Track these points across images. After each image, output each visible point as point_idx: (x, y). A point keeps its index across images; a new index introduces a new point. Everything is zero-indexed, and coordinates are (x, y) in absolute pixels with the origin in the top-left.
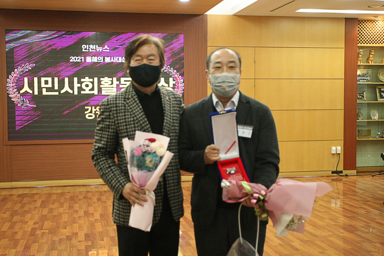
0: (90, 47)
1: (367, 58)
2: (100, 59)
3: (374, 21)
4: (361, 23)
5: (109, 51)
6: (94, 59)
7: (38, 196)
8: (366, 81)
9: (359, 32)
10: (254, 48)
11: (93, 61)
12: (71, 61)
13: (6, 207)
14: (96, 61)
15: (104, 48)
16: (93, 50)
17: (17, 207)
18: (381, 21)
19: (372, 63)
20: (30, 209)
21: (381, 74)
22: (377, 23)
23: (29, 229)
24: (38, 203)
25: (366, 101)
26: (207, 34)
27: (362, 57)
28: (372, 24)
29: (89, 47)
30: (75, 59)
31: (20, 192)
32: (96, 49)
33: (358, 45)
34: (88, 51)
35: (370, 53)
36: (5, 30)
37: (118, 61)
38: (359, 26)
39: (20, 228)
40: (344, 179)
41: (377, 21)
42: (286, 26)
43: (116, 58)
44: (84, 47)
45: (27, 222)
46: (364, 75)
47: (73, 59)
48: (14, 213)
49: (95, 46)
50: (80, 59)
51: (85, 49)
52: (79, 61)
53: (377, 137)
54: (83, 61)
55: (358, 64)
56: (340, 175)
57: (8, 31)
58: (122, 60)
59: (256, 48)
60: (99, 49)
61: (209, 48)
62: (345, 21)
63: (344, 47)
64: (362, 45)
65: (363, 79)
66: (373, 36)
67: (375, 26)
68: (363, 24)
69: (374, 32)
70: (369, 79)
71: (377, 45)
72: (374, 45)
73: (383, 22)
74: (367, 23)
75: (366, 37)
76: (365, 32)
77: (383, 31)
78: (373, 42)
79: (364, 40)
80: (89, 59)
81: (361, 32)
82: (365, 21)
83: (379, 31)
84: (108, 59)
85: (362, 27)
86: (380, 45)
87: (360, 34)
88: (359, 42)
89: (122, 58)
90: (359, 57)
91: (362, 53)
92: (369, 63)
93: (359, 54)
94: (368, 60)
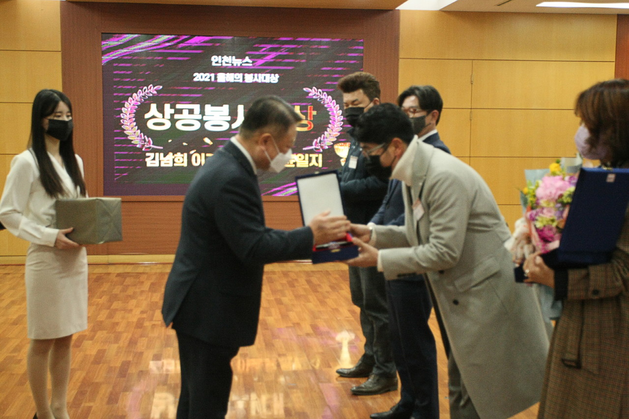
0: (224, 59)
2: (237, 77)
5: (251, 65)
6: (229, 77)
7: (145, 276)
10: (471, 61)
11: (228, 81)
12: (195, 80)
13: (102, 289)
14: (232, 81)
15: (244, 61)
16: (228, 63)
17: (117, 290)
20: (135, 293)
23: (135, 320)
24: (146, 286)
26: (399, 40)
29: (222, 60)
30: (202, 77)
31: (121, 270)
32: (233, 63)
34: (220, 65)
36: (102, 33)
37: (264, 81)
39: (123, 318)
42: (524, 28)
43: (261, 76)
44: (215, 59)
45: (131, 311)
47: (199, 77)
48: (113, 298)
49: (230, 57)
50: (208, 77)
51: (216, 63)
52: (207, 80)
54: (213, 79)
57: (107, 36)
58: (269, 80)
59: (474, 61)
60: (237, 63)
61: (400, 60)
62: (618, 19)
63: (614, 60)
80: (221, 78)
84: (249, 78)
89: (270, 76)
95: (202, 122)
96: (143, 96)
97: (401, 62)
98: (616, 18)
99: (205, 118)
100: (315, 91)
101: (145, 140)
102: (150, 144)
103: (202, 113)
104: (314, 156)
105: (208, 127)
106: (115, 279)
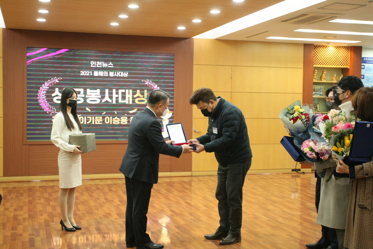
1: (320, 76)
2: (105, 73)
3: (326, 47)
4: (316, 48)
5: (113, 67)
8: (319, 95)
9: (314, 55)
11: (100, 75)
12: (81, 74)
14: (102, 75)
15: (109, 65)
16: (100, 65)
18: (332, 47)
19: (324, 81)
22: (328, 48)
25: (319, 111)
26: (193, 54)
27: (316, 76)
28: (325, 49)
29: (96, 63)
30: (85, 73)
32: (103, 65)
33: (315, 66)
34: (95, 66)
35: (322, 72)
36: (27, 47)
37: (120, 76)
38: (314, 50)
40: (302, 175)
41: (329, 47)
42: (257, 49)
43: (118, 73)
44: (92, 63)
46: (318, 90)
47: (83, 73)
48: (48, 200)
50: (89, 73)
51: (93, 65)
54: (91, 75)
55: (314, 81)
56: (298, 173)
57: (30, 48)
59: (232, 67)
60: (105, 65)
61: (194, 66)
62: (304, 46)
63: (303, 67)
64: (317, 66)
65: (317, 94)
66: (326, 58)
67: (327, 51)
68: (318, 49)
69: (326, 56)
70: (322, 94)
71: (329, 66)
72: (326, 66)
73: (334, 48)
74: (320, 48)
75: (320, 59)
76: (319, 55)
77: (334, 55)
78: (325, 64)
79: (318, 62)
80: (96, 74)
81: (316, 55)
82: (319, 46)
83: (330, 55)
84: (112, 74)
85: (317, 52)
86: (331, 66)
87: (315, 57)
88: (315, 63)
89: (124, 73)
90: (314, 76)
91: (316, 72)
92: (322, 80)
93: (314, 73)
94: (321, 78)
95: (85, 99)
96: (50, 84)
99: (87, 96)
100: (148, 82)
101: (52, 109)
102: (55, 111)
103: (85, 93)
105: (88, 101)
106: (40, 189)
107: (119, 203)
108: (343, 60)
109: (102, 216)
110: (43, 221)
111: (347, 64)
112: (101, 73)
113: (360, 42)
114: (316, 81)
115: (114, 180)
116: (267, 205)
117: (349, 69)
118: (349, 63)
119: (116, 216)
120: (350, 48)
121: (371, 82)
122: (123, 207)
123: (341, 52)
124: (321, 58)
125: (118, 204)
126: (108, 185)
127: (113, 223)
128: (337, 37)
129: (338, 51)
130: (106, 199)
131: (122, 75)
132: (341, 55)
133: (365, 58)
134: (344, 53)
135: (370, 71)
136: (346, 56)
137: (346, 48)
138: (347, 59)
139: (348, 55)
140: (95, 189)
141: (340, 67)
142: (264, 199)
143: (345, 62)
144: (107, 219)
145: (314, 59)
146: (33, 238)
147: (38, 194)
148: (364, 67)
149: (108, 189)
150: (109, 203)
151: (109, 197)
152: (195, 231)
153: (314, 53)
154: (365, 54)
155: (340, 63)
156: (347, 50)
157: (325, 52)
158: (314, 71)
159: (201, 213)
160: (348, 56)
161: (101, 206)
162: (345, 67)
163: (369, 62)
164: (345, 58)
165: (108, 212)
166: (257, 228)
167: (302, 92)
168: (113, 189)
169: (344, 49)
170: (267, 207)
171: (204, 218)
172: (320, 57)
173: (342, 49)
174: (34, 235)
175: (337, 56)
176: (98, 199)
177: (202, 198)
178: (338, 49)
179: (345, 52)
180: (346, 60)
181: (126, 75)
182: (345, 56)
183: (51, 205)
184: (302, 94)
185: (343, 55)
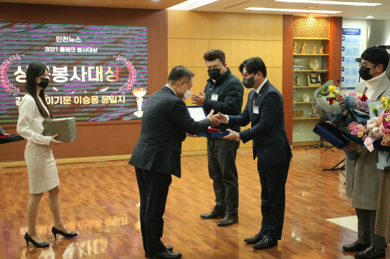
0: (63, 38)
1: (300, 49)
2: (72, 49)
3: (306, 18)
4: (295, 19)
5: (81, 42)
6: (67, 49)
8: (299, 69)
10: (208, 40)
11: (66, 51)
12: (46, 51)
14: (69, 51)
15: (76, 40)
16: (66, 41)
18: (312, 18)
19: (304, 54)
21: (311, 63)
22: (308, 19)
25: (299, 86)
26: (167, 27)
27: (296, 48)
28: (305, 20)
30: (50, 49)
32: (69, 40)
33: (294, 38)
34: (61, 42)
35: (302, 45)
37: (89, 52)
38: (294, 22)
41: (308, 18)
42: (234, 21)
43: (87, 49)
44: (58, 38)
46: (298, 64)
48: (17, 188)
49: (67, 37)
50: (54, 49)
51: (58, 40)
52: (53, 51)
53: (309, 117)
58: (93, 51)
59: (209, 40)
60: (72, 40)
61: (169, 39)
63: (282, 40)
64: (297, 38)
65: (297, 67)
66: (305, 30)
67: (307, 22)
68: (297, 20)
69: (305, 27)
70: (302, 67)
71: (309, 38)
72: (306, 38)
73: (314, 18)
74: (300, 19)
75: (299, 31)
76: (298, 27)
77: (314, 26)
78: (305, 35)
79: (298, 34)
80: (62, 50)
81: (296, 27)
82: (299, 17)
83: (310, 26)
84: (80, 50)
85: (296, 23)
86: (311, 38)
87: (295, 28)
88: (294, 35)
89: (93, 49)
90: (294, 48)
91: (296, 45)
92: (301, 53)
93: (294, 45)
94: (300, 51)
95: (51, 77)
96: (12, 61)
97: (169, 40)
98: (282, 17)
99: (53, 75)
100: (120, 58)
101: (14, 89)
102: (18, 91)
103: (51, 71)
104: (120, 97)
105: (55, 80)
106: (6, 177)
107: (97, 189)
108: (323, 32)
109: (80, 204)
110: (15, 212)
111: (327, 36)
112: (68, 49)
113: (342, 12)
114: (296, 54)
115: (86, 164)
116: (254, 185)
117: (329, 41)
118: (329, 35)
119: (96, 204)
120: (330, 19)
121: (351, 54)
122: (101, 193)
123: (321, 23)
124: (301, 30)
125: (95, 190)
126: (80, 169)
127: (94, 211)
128: (319, 7)
129: (317, 22)
130: (82, 185)
131: (91, 51)
132: (321, 26)
133: (345, 29)
134: (324, 24)
135: (351, 42)
136: (327, 28)
137: (326, 18)
138: (328, 31)
139: (328, 26)
140: (67, 174)
141: (320, 38)
142: (249, 179)
143: (325, 33)
144: (86, 207)
145: (294, 31)
146: (7, 231)
147: (5, 182)
148: (344, 38)
149: (82, 174)
150: (85, 189)
151: (84, 183)
152: (183, 216)
153: (294, 24)
154: (346, 25)
155: (321, 34)
156: (327, 21)
157: (304, 23)
158: (294, 43)
159: (186, 196)
160: (328, 28)
161: (77, 193)
162: (325, 39)
163: (349, 34)
164: (325, 29)
165: (86, 199)
166: (248, 210)
167: (282, 66)
168: (86, 173)
169: (324, 19)
170: (254, 187)
171: (190, 202)
172: (300, 28)
173: (322, 20)
174: (7, 228)
175: (317, 28)
176: (72, 185)
177: (184, 180)
178: (318, 19)
179: (326, 23)
180: (326, 32)
181: (95, 50)
182: (325, 28)
183: (21, 194)
184: (282, 68)
185: (323, 26)
